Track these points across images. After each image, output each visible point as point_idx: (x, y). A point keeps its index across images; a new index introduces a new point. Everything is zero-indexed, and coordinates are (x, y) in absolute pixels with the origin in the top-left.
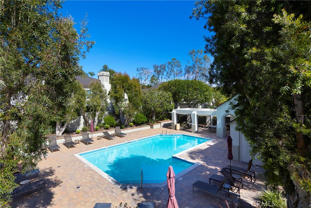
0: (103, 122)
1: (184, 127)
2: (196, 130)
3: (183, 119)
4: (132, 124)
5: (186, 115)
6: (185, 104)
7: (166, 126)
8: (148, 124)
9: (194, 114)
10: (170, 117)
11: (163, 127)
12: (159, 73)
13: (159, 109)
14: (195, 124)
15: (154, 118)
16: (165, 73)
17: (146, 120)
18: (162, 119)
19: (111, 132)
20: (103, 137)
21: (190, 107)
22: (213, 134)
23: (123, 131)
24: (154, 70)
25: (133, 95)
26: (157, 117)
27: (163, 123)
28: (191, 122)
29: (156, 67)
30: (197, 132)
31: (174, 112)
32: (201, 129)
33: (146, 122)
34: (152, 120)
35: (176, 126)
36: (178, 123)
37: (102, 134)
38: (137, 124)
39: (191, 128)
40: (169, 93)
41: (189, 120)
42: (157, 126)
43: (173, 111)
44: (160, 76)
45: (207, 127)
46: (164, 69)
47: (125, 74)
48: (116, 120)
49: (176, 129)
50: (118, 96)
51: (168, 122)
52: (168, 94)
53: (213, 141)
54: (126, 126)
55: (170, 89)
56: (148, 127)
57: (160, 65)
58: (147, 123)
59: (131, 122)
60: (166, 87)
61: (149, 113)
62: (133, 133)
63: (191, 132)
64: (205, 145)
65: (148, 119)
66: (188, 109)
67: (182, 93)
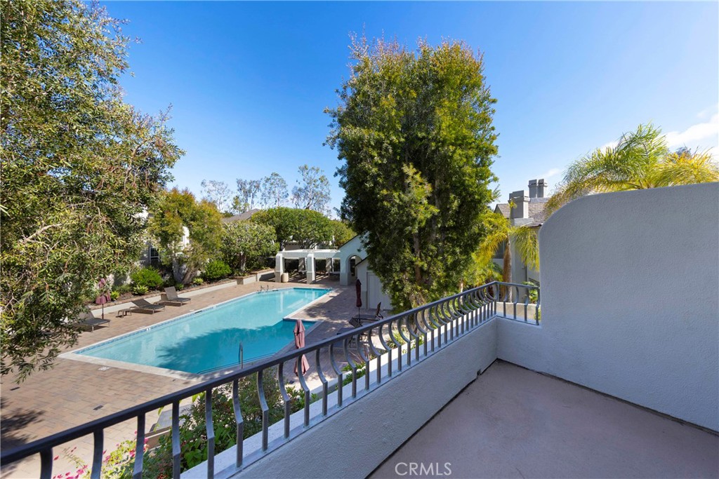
0: (129, 281)
1: (295, 277)
2: (313, 279)
3: (292, 266)
4: (200, 280)
5: (298, 260)
6: (296, 244)
7: (264, 278)
8: (232, 278)
9: (311, 258)
10: (272, 264)
11: (261, 280)
12: (247, 193)
13: (253, 252)
14: (312, 270)
15: (243, 268)
16: (259, 194)
17: (228, 271)
18: (259, 268)
19: (154, 298)
20: (133, 311)
21: (302, 248)
22: (335, 283)
23: (181, 295)
24: (238, 188)
25: (206, 230)
26: (248, 266)
27: (260, 274)
28: (304, 269)
29: (241, 185)
30: (314, 282)
31: (280, 256)
32: (319, 278)
33: (229, 275)
34: (241, 271)
35: (282, 276)
36: (285, 272)
37: (129, 305)
38: (210, 279)
39: (306, 277)
40: (272, 227)
41: (301, 266)
42: (249, 280)
43: (277, 255)
44: (250, 200)
45: (327, 275)
46: (258, 187)
47: (186, 191)
48: (163, 276)
49: (282, 282)
50: (170, 231)
51: (269, 271)
52: (269, 229)
53: (336, 292)
54: (188, 286)
55: (271, 221)
56: (234, 283)
57: (248, 181)
58: (231, 276)
59: (199, 277)
60: (265, 218)
61: (233, 260)
62: (203, 295)
63: (305, 283)
64: (325, 298)
65: (232, 270)
66: (301, 251)
67: (292, 227)
